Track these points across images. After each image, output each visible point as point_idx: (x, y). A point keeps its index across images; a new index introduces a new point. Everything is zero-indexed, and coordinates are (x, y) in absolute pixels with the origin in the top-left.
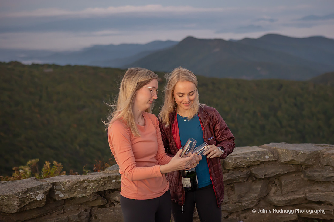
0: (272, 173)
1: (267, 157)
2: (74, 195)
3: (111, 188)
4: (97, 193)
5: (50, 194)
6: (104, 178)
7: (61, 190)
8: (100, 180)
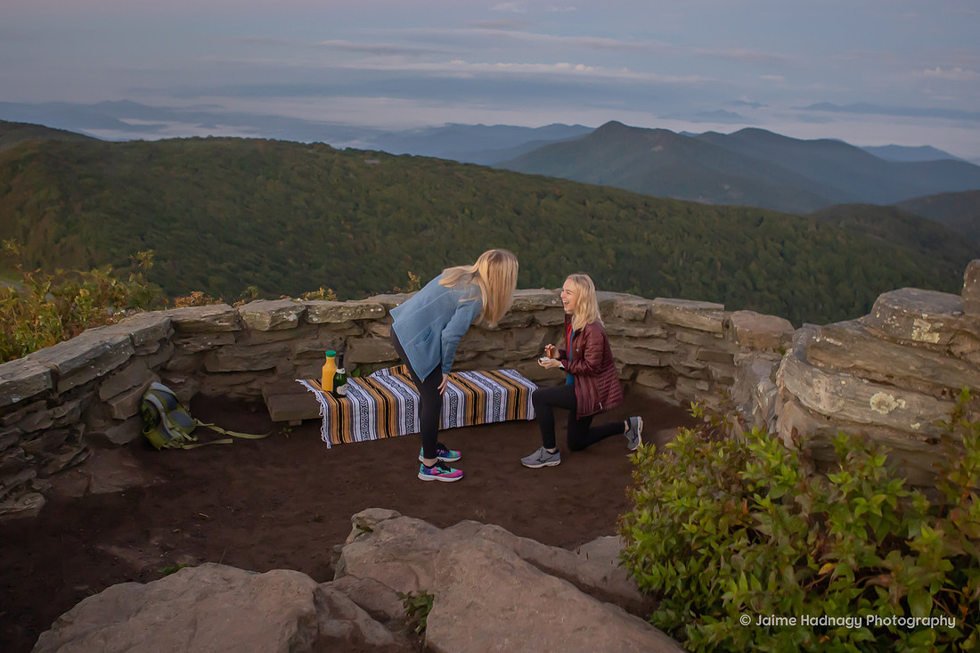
0: (558, 321)
1: (554, 302)
2: (328, 321)
3: (368, 317)
4: (354, 321)
5: (303, 316)
6: (361, 306)
7: (315, 314)
8: (357, 308)
